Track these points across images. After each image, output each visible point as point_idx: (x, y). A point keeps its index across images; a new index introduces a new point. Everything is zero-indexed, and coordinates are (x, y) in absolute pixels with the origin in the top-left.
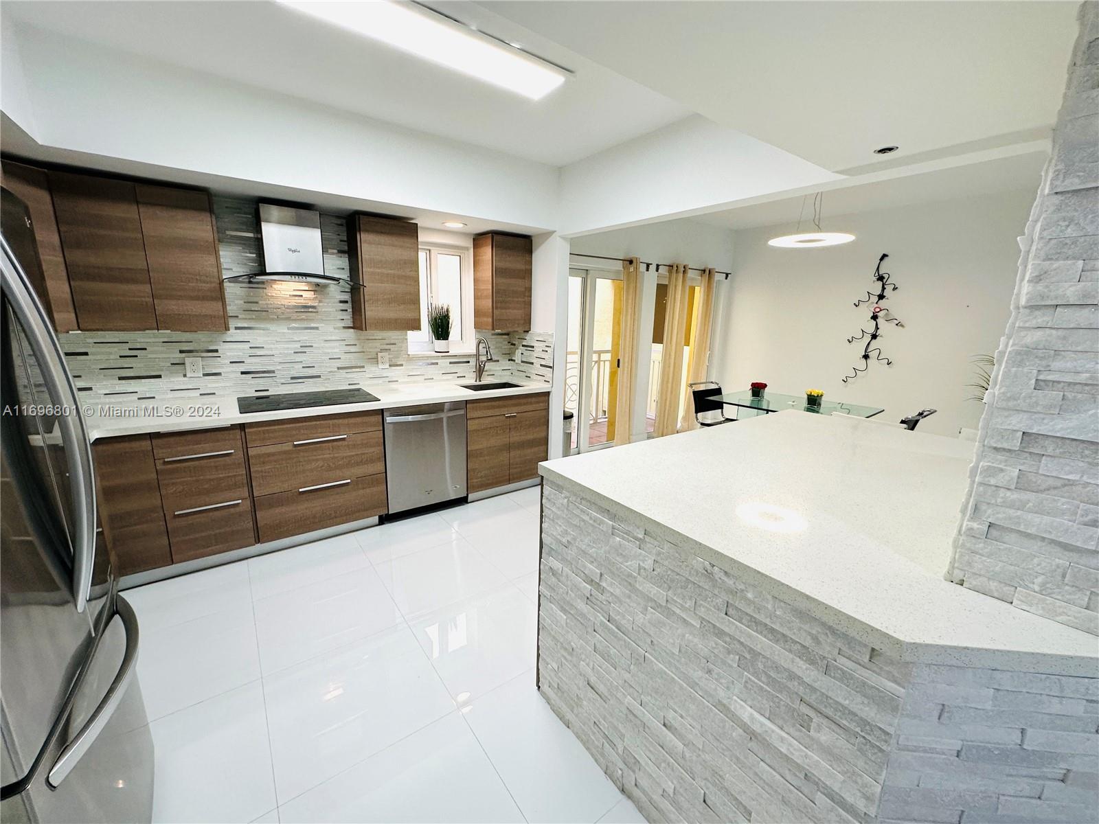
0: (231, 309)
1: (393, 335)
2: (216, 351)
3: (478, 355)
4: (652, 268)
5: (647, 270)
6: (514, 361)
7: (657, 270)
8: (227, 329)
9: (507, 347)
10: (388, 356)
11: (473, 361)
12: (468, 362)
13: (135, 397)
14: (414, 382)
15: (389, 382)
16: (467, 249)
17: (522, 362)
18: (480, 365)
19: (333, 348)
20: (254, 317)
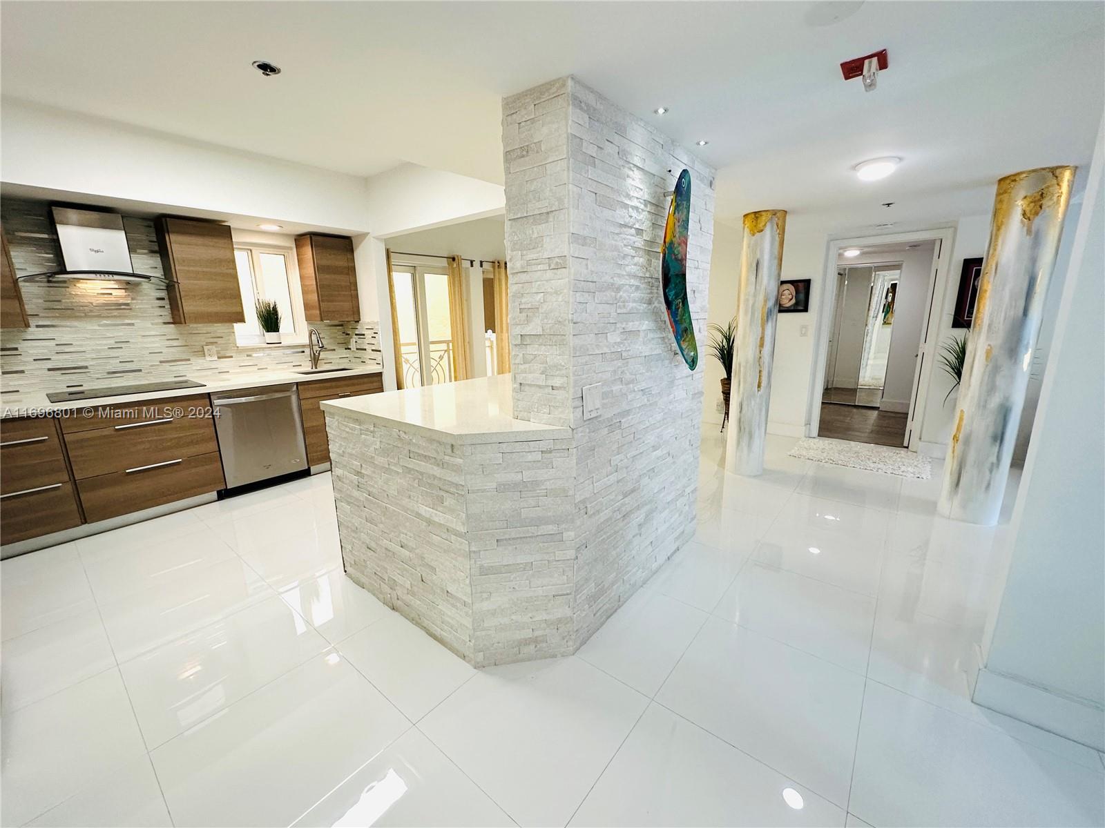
0: (30, 308)
1: (219, 328)
2: (16, 349)
3: (311, 346)
4: (477, 264)
5: (472, 266)
6: (350, 349)
7: (481, 266)
8: (27, 326)
9: (341, 337)
10: (216, 349)
11: (307, 351)
12: (303, 352)
14: (248, 372)
15: (220, 373)
16: (291, 248)
17: (357, 349)
18: (314, 354)
19: (153, 343)
20: (57, 315)
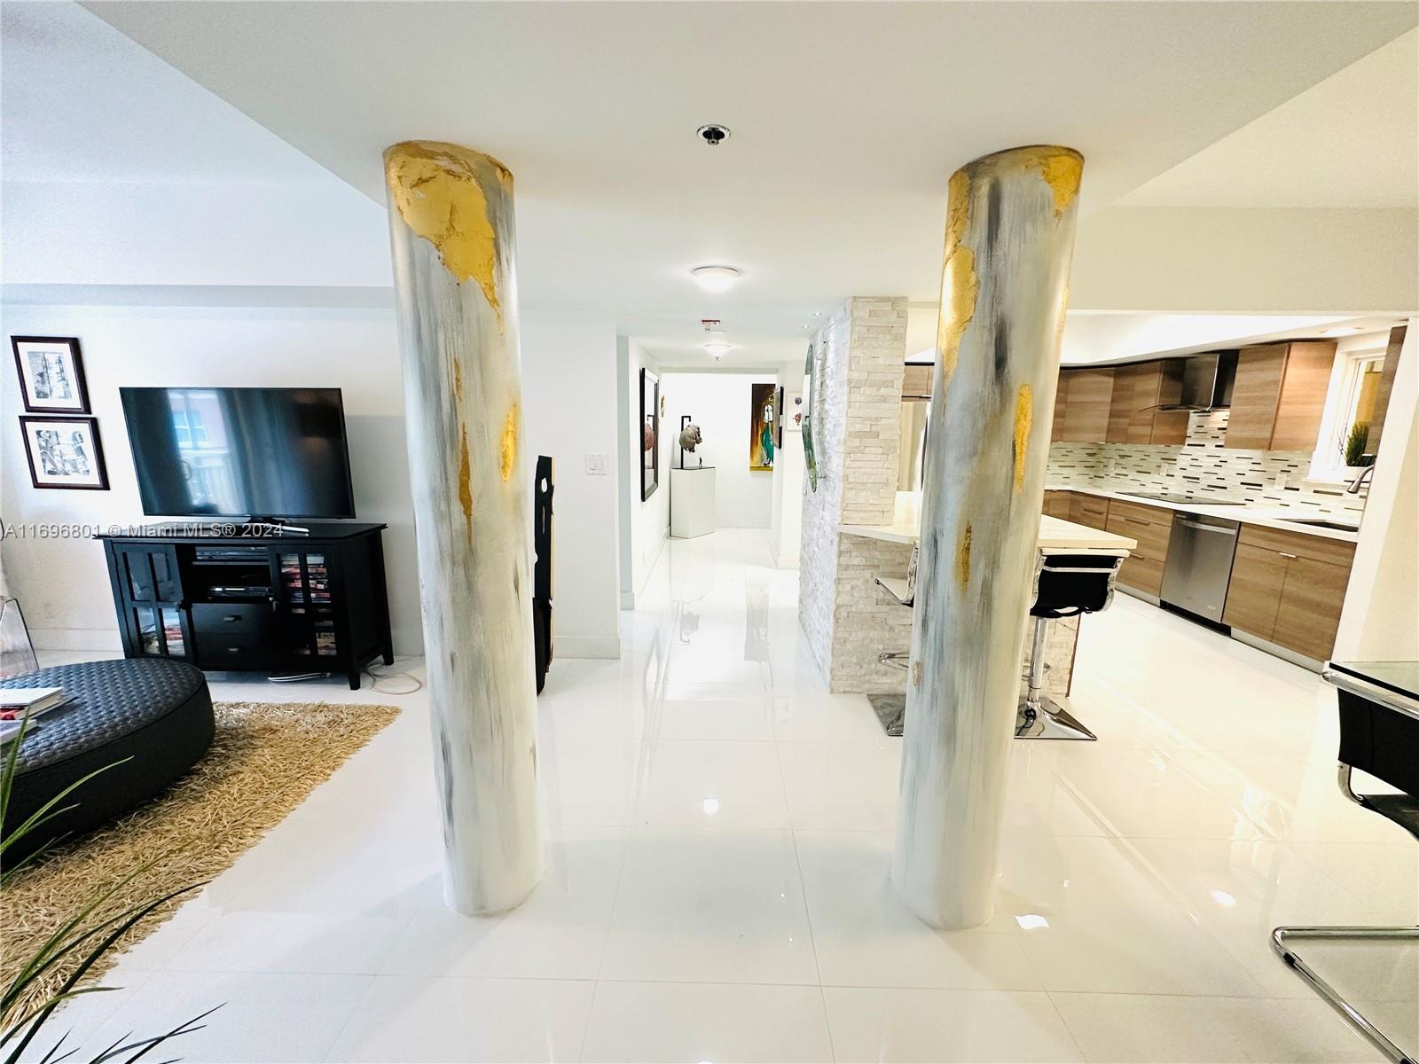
0: (1190, 432)
2: (1175, 460)
8: (1183, 443)
10: (1286, 478)
13: (1138, 483)
15: (1280, 504)
19: (1239, 464)
